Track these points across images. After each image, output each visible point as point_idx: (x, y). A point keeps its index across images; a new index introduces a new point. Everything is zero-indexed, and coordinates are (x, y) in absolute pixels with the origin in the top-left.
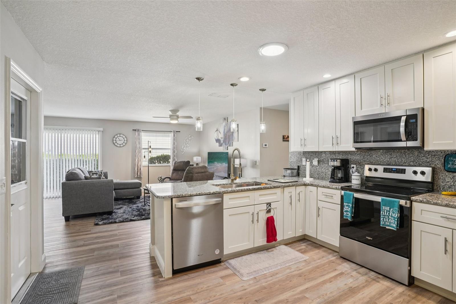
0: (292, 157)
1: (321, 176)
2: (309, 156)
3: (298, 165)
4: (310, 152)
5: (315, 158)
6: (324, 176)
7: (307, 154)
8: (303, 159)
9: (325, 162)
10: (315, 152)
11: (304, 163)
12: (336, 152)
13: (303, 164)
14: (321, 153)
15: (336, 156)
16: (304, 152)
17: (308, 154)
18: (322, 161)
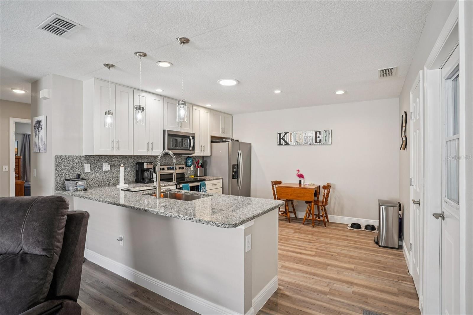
0: (63, 163)
1: (112, 182)
2: (95, 161)
3: (76, 173)
4: (97, 156)
5: (104, 163)
6: (115, 182)
7: (91, 159)
8: (85, 165)
9: (117, 167)
10: (104, 156)
11: (88, 170)
12: (128, 156)
13: (85, 172)
14: (112, 157)
15: (128, 160)
16: (87, 157)
17: (93, 158)
18: (113, 166)
